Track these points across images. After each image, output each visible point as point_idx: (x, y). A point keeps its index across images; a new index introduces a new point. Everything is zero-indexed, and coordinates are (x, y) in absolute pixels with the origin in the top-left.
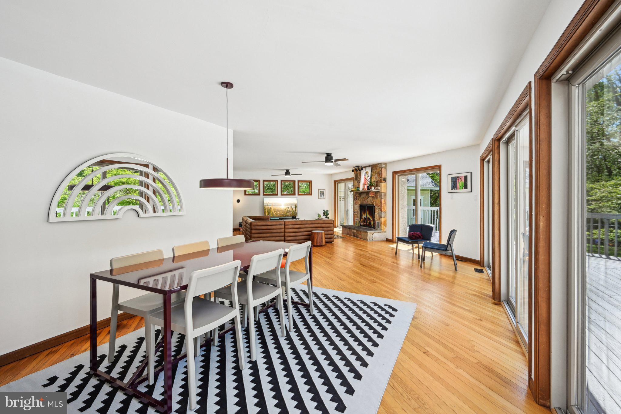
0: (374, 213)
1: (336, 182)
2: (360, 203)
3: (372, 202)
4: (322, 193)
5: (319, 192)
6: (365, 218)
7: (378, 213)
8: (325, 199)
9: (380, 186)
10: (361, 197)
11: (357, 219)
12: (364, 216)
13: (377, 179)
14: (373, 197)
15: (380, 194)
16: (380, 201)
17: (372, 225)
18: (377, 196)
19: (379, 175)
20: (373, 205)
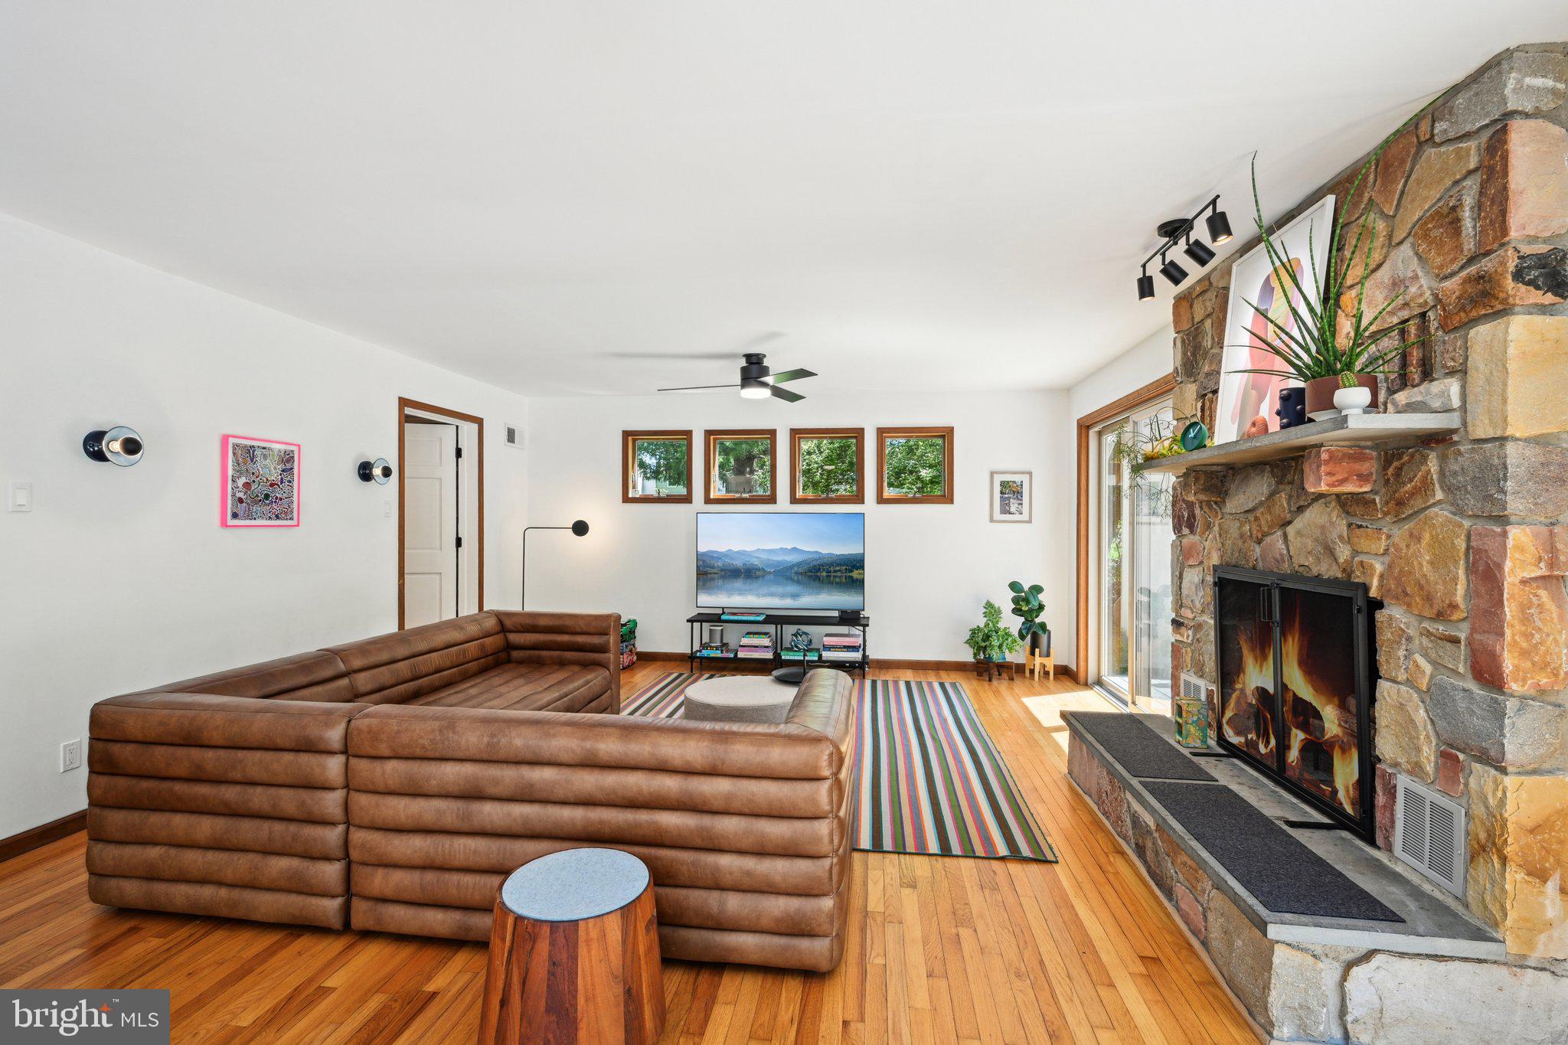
0: (1374, 675)
1: (1088, 427)
2: (1215, 560)
3: (1343, 553)
4: (1010, 493)
5: (997, 488)
6: (1262, 692)
7: (1436, 698)
8: (1030, 521)
9: (1461, 372)
11: (1194, 680)
12: (1258, 677)
14: (1357, 499)
15: (1464, 459)
16: (1461, 544)
17: (1341, 795)
18: (1426, 487)
19: (1455, 225)
20: (1348, 584)
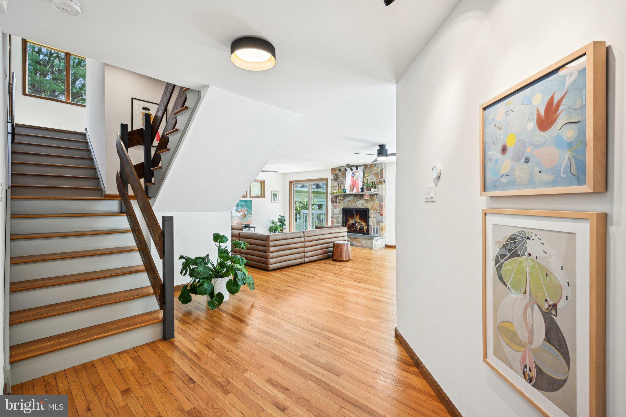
0: (369, 217)
1: (292, 183)
2: (342, 207)
3: (365, 205)
4: (275, 195)
6: (353, 223)
7: (376, 218)
8: (278, 202)
9: (378, 189)
10: (345, 200)
11: (337, 224)
12: (351, 221)
13: (375, 180)
14: (367, 199)
15: (379, 196)
16: (379, 204)
17: (365, 231)
18: (375, 199)
19: (378, 175)
20: (366, 208)
